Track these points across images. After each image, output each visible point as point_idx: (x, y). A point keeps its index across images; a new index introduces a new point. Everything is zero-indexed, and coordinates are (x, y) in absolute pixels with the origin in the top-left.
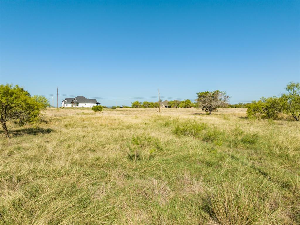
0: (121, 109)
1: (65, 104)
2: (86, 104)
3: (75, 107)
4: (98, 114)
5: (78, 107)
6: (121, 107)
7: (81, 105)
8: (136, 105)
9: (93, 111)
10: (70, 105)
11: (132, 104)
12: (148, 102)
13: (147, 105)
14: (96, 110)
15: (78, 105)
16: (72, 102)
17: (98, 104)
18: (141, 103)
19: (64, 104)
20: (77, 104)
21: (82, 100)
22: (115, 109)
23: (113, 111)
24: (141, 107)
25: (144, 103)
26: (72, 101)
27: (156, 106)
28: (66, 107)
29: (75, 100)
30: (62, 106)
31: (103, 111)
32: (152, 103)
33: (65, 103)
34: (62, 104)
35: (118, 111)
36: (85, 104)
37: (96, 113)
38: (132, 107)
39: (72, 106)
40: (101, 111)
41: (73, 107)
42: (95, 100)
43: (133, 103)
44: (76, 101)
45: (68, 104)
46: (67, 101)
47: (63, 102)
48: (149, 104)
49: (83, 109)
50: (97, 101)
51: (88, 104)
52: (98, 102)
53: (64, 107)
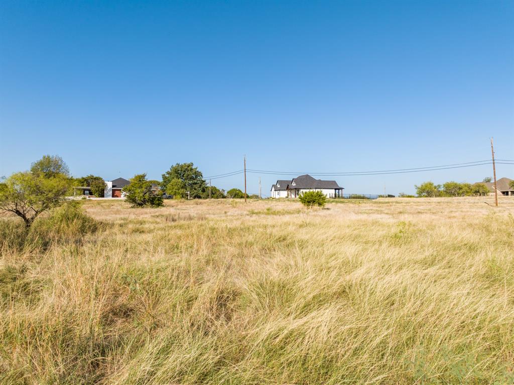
1: (277, 192)
3: (293, 196)
6: (389, 196)
8: (427, 191)
10: (284, 194)
11: (417, 188)
12: (456, 184)
13: (453, 190)
15: (298, 194)
16: (288, 188)
17: (340, 190)
18: (439, 186)
19: (274, 192)
20: (297, 191)
21: (306, 181)
24: (439, 195)
25: (447, 186)
26: (288, 186)
27: (478, 191)
28: (277, 197)
29: (294, 184)
30: (272, 197)
32: (469, 186)
33: (275, 190)
34: (272, 192)
38: (420, 196)
39: (288, 194)
41: (290, 197)
42: (334, 183)
43: (420, 186)
44: (295, 185)
45: (281, 192)
46: (279, 186)
47: (273, 188)
48: (460, 189)
50: (338, 184)
52: (340, 186)
53: (274, 197)
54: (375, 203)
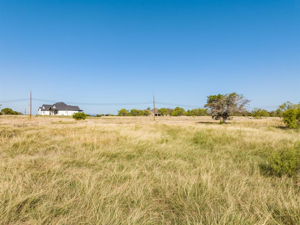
0: (107, 117)
1: (42, 112)
2: (67, 111)
3: (54, 114)
4: (80, 123)
5: (58, 115)
6: (106, 115)
7: (60, 113)
8: (123, 113)
9: (73, 120)
10: (47, 113)
11: (119, 111)
12: (136, 110)
13: (135, 113)
14: (78, 118)
15: (57, 113)
16: (50, 109)
17: (81, 112)
18: (128, 111)
19: (41, 111)
20: (56, 111)
21: (62, 106)
22: (101, 117)
23: (99, 119)
24: (128, 115)
25: (132, 111)
26: (51, 108)
27: (146, 114)
28: (43, 114)
29: (54, 107)
30: (39, 114)
31: (86, 120)
32: (142, 111)
33: (42, 110)
34: (39, 111)
35: (104, 120)
36: (65, 111)
37: (78, 121)
38: (119, 115)
39: (50, 113)
40: (84, 119)
41: (52, 115)
42: (77, 107)
43: (119, 110)
44: (55, 107)
45: (45, 111)
46: (44, 108)
47: (40, 109)
48: (138, 112)
49: (63, 116)
50: (79, 108)
51: (69, 111)
52: (81, 109)
53: (41, 114)
54: (102, 118)
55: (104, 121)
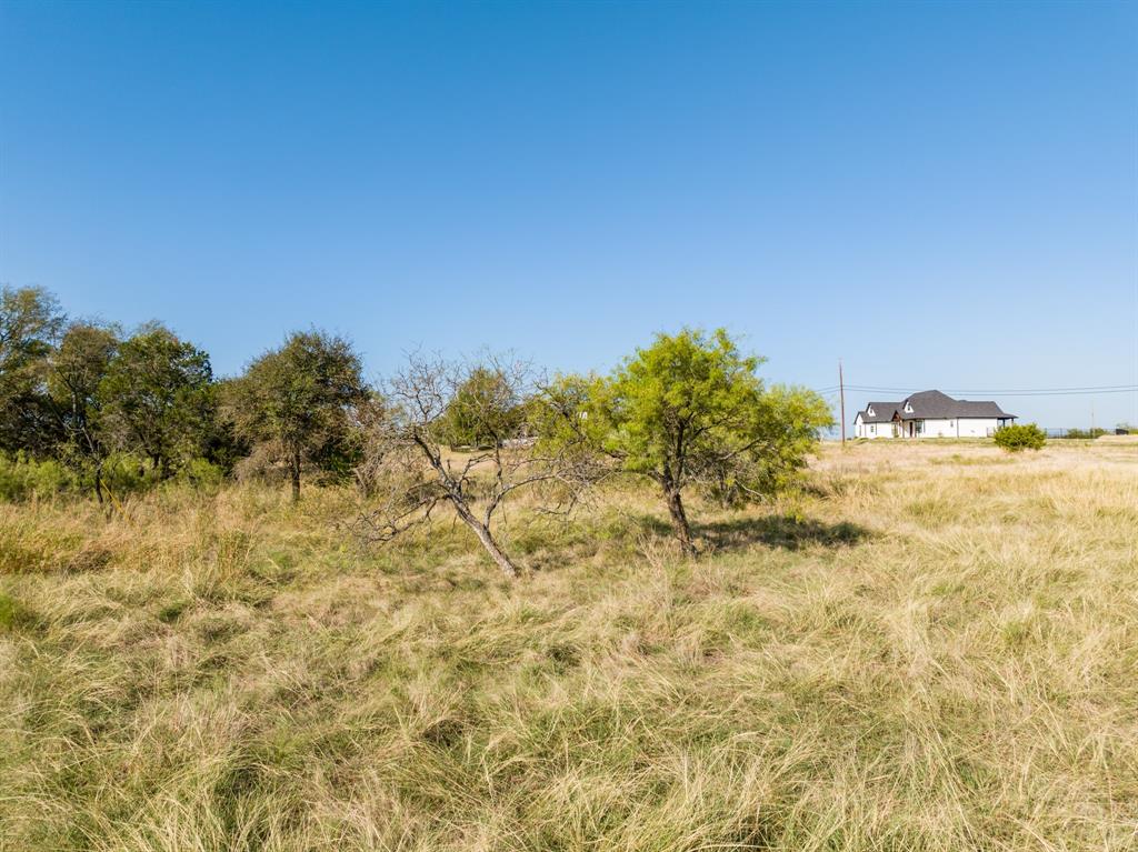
0: (1123, 438)
1: (868, 427)
2: (955, 421)
3: (907, 435)
4: (1027, 462)
5: (922, 435)
6: (1120, 432)
7: (932, 428)
9: (998, 451)
10: (885, 430)
14: (1014, 444)
15: (918, 429)
16: (895, 418)
17: (1007, 421)
19: (863, 426)
20: (914, 424)
21: (934, 405)
22: (1096, 440)
23: (1091, 449)
26: (896, 413)
28: (871, 436)
29: (909, 410)
30: (858, 435)
31: (1044, 450)
33: (865, 423)
34: (857, 427)
35: (1115, 449)
36: (948, 422)
37: (1015, 456)
39: (896, 430)
40: (1037, 448)
41: (901, 436)
42: (992, 405)
44: (912, 411)
45: (879, 425)
46: (873, 414)
47: (860, 420)
49: (940, 441)
50: (1001, 407)
51: (961, 421)
52: (1006, 411)
53: (863, 436)
55: (1118, 453)
